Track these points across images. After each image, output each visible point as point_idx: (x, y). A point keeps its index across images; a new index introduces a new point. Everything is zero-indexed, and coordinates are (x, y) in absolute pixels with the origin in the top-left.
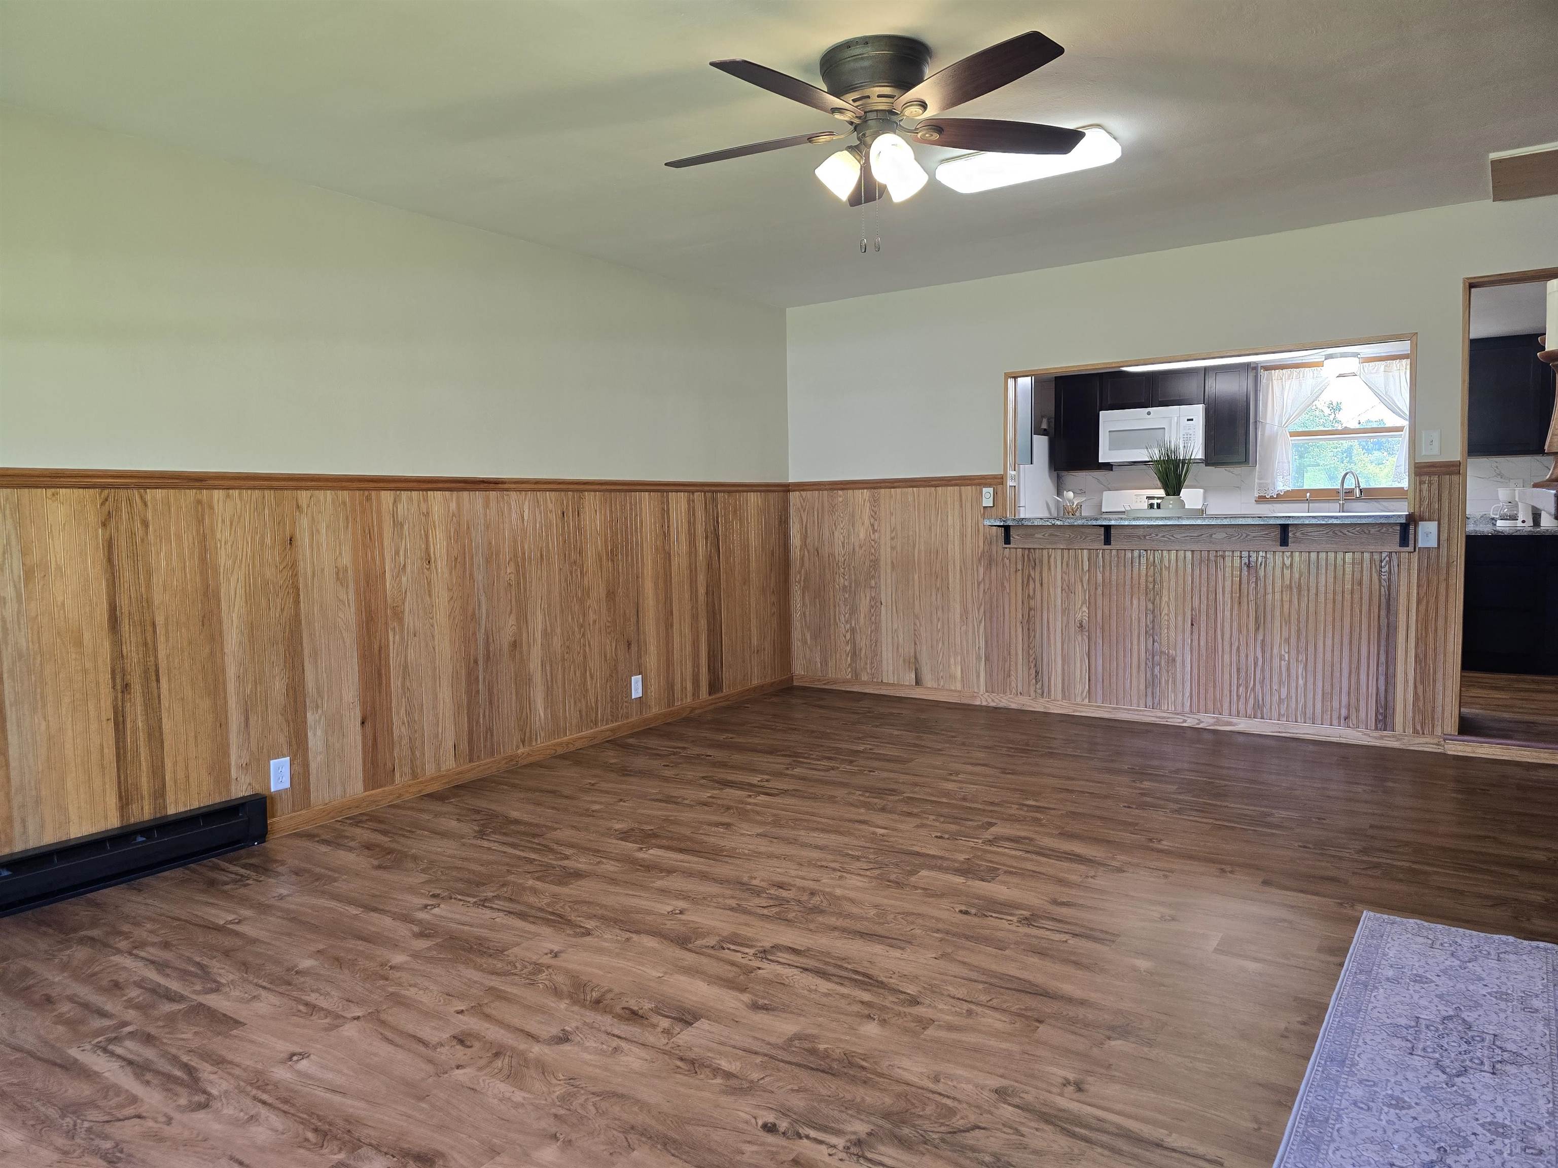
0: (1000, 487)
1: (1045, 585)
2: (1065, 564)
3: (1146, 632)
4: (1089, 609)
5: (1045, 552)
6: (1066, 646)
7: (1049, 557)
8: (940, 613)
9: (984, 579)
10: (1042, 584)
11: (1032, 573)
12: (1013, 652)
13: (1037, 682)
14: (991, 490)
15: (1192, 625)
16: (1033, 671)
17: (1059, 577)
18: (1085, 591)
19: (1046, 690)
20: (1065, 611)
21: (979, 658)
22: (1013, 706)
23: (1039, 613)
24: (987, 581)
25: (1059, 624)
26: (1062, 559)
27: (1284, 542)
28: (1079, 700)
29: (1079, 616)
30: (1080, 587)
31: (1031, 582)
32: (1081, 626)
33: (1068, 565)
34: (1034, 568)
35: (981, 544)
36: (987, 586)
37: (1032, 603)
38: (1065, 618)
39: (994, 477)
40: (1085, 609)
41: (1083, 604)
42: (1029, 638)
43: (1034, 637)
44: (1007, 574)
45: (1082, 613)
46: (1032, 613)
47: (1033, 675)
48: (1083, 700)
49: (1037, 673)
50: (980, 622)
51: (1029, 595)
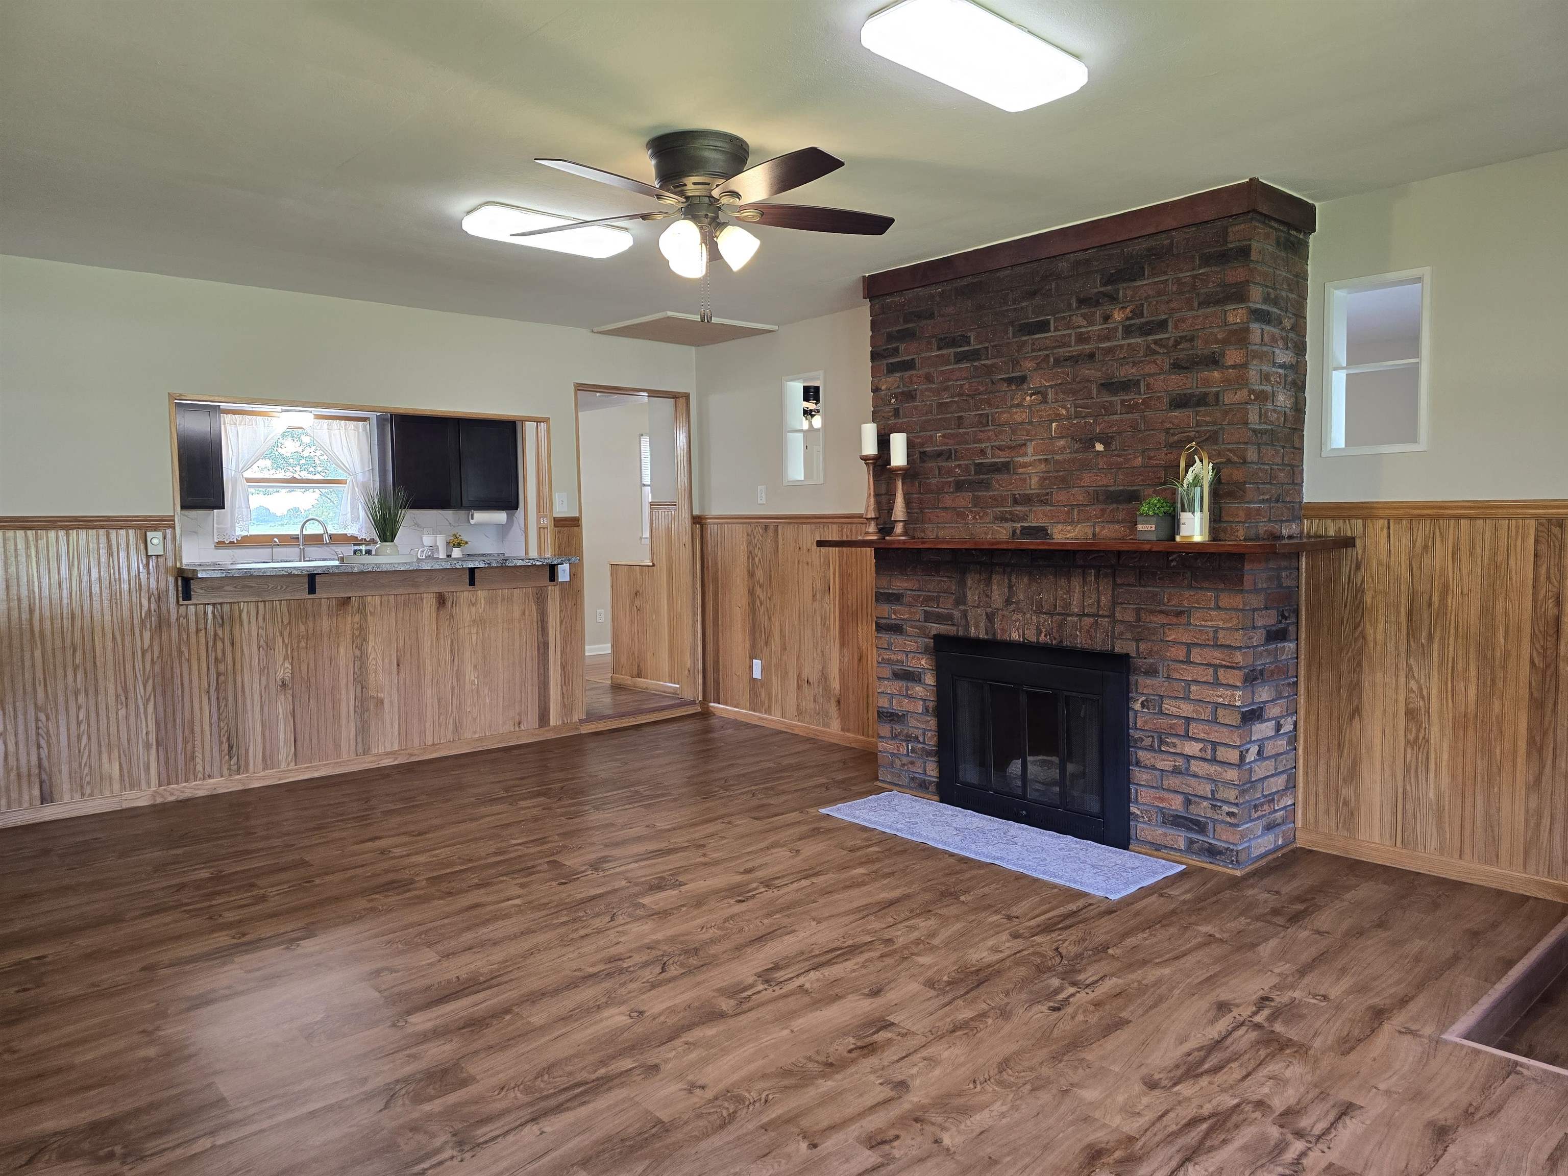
0: (169, 531)
1: (238, 645)
2: (260, 618)
3: (355, 679)
4: (292, 664)
5: (236, 607)
6: (266, 709)
7: (241, 612)
8: (81, 699)
9: (151, 646)
10: (232, 644)
11: (220, 632)
12: (197, 729)
13: (231, 758)
14: (159, 534)
15: (398, 665)
16: (225, 746)
17: (254, 633)
18: (286, 646)
19: (243, 763)
20: (264, 670)
21: (148, 746)
22: (201, 793)
23: (230, 678)
24: (156, 649)
25: (256, 686)
26: (257, 613)
27: (472, 582)
28: (283, 766)
29: (280, 675)
30: (280, 641)
31: (219, 644)
32: (284, 684)
33: (264, 619)
34: (222, 625)
35: (145, 602)
36: (156, 654)
37: (222, 667)
38: (264, 679)
39: (162, 519)
40: (287, 665)
41: (284, 660)
42: (219, 709)
43: (226, 705)
44: (185, 637)
45: (283, 671)
46: (222, 678)
47: (226, 751)
48: (288, 765)
49: (230, 747)
50: (148, 700)
51: (216, 659)
